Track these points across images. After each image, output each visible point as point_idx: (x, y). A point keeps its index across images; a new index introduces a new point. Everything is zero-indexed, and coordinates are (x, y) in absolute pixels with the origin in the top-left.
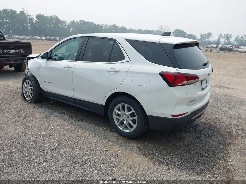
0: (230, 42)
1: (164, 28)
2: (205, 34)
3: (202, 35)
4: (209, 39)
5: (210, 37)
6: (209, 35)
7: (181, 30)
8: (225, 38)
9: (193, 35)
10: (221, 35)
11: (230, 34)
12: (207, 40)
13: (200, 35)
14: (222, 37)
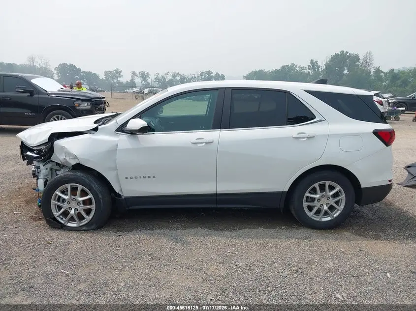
0: (148, 83)
1: (37, 60)
2: (110, 72)
3: (106, 73)
4: (119, 79)
5: (120, 77)
6: (117, 73)
7: (71, 65)
8: (142, 78)
9: (93, 73)
10: (134, 73)
11: (146, 73)
12: (115, 80)
13: (104, 74)
14: (137, 76)
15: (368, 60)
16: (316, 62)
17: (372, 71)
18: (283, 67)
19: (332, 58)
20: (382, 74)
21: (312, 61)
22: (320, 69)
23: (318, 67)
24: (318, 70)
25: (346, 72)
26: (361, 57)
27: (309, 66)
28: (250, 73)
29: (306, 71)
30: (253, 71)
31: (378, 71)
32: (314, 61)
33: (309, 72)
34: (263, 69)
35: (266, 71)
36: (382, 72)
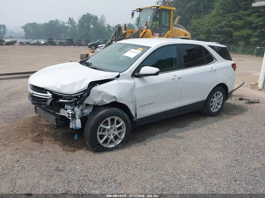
15: (103, 20)
16: (73, 19)
17: (106, 26)
18: (51, 21)
19: (82, 17)
20: (111, 29)
21: (70, 18)
22: (75, 24)
23: (74, 23)
24: (74, 24)
25: (92, 26)
26: (99, 18)
27: (68, 21)
28: (26, 25)
29: (67, 25)
30: (28, 23)
31: (109, 26)
32: (71, 19)
33: (69, 26)
34: (36, 22)
35: (38, 23)
36: (111, 27)
